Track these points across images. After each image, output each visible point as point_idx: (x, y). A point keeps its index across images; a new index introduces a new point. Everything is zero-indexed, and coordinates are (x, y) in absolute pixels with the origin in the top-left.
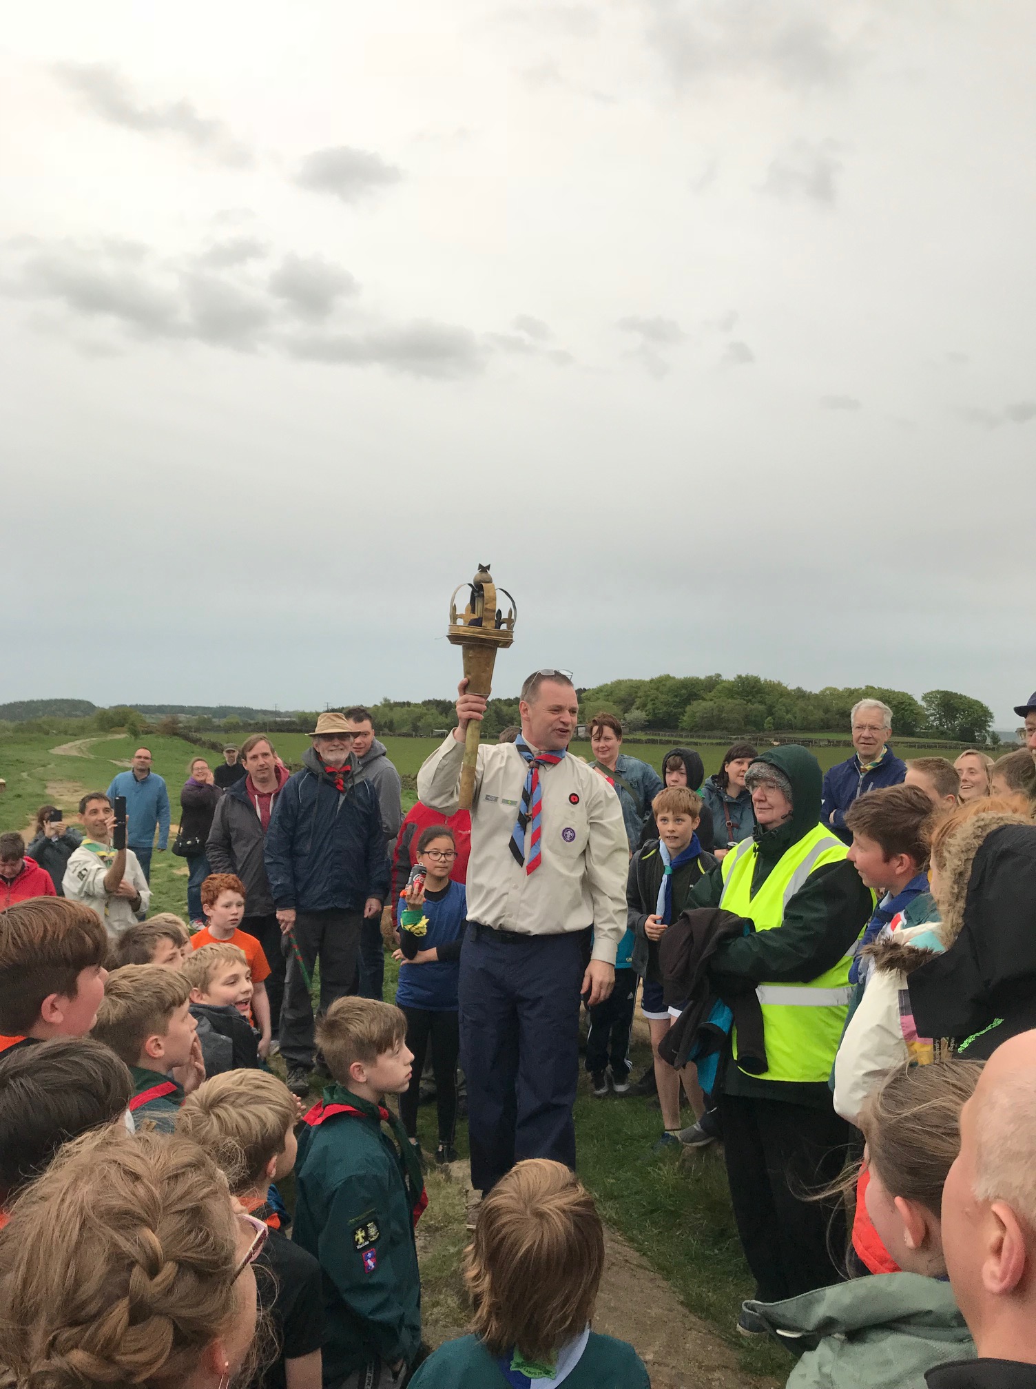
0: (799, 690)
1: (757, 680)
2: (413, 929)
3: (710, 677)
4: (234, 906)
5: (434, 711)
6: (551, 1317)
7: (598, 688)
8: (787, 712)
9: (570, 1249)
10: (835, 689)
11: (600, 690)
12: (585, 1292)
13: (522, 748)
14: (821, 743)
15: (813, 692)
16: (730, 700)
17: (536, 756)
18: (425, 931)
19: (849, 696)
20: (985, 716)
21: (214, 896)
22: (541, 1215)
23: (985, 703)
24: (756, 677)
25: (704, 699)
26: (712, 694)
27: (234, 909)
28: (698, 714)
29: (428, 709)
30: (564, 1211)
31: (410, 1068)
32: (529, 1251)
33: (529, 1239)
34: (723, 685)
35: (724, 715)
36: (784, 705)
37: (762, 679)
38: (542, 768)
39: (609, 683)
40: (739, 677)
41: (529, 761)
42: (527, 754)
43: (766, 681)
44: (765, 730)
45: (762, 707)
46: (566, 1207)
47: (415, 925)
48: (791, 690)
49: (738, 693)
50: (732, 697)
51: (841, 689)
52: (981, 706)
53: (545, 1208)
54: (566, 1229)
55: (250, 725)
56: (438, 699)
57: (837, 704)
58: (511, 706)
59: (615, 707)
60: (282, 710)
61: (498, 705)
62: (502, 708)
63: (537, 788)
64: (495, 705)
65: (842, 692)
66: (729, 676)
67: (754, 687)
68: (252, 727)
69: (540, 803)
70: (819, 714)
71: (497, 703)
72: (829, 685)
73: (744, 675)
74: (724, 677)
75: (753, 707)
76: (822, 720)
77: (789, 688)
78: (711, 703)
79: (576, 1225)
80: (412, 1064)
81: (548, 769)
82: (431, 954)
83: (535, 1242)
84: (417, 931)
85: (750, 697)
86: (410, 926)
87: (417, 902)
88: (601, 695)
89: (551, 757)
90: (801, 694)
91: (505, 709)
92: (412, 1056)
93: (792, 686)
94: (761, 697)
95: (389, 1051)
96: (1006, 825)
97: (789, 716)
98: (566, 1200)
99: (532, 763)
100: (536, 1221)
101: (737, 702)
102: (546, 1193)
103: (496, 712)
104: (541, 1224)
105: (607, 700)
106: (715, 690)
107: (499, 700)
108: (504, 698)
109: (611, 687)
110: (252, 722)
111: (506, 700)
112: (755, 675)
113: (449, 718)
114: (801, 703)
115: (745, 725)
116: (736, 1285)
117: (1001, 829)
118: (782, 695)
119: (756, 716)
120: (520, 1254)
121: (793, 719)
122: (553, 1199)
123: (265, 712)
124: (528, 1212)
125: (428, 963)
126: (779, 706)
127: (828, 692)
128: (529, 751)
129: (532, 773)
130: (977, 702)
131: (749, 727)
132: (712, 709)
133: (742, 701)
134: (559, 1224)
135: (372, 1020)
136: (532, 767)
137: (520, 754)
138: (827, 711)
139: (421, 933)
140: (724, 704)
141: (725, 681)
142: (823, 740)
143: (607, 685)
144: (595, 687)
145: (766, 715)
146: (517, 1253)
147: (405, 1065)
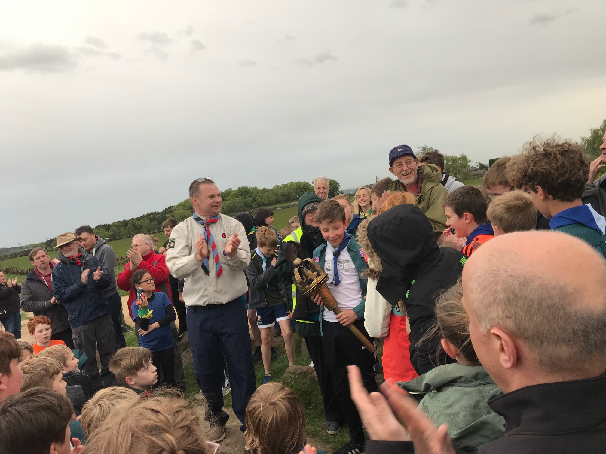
0: (264, 189)
1: (246, 188)
2: (146, 316)
3: (227, 190)
4: (44, 331)
5: (102, 230)
6: (288, 445)
7: (179, 204)
8: (261, 199)
9: (290, 414)
10: (278, 186)
11: (179, 205)
12: (300, 430)
13: (197, 219)
14: (278, 209)
15: (270, 189)
16: (237, 199)
17: (205, 221)
18: (152, 316)
19: (284, 188)
20: (337, 185)
21: (32, 328)
22: (273, 404)
23: (336, 180)
24: (246, 187)
25: (226, 200)
26: (229, 197)
27: (44, 332)
28: (225, 207)
29: (99, 230)
30: (283, 399)
31: (156, 373)
32: (272, 420)
33: (270, 416)
34: (233, 192)
35: (236, 205)
36: (259, 196)
37: (249, 187)
38: (210, 226)
39: (183, 201)
40: (239, 188)
41: (203, 225)
42: (201, 221)
43: (250, 188)
44: (254, 208)
45: (251, 199)
46: (283, 397)
47: (147, 314)
48: (261, 190)
49: (240, 195)
50: (238, 197)
51: (280, 185)
52: (335, 182)
53: (274, 400)
54: (286, 407)
55: (8, 256)
56: (103, 224)
57: (280, 192)
58: (140, 220)
59: (188, 211)
60: (23, 245)
61: (133, 221)
62: (135, 222)
63: (211, 237)
64: (131, 221)
65: (281, 186)
66: (235, 188)
67: (246, 191)
68: (9, 257)
69: (214, 243)
70: (274, 197)
71: (132, 220)
72: (275, 185)
73: (241, 187)
74: (233, 190)
75: (247, 199)
76: (276, 199)
77: (260, 189)
78: (229, 201)
79: (290, 403)
80: (156, 371)
81: (213, 226)
82: (156, 325)
83: (274, 416)
84: (148, 317)
85: (245, 196)
86: (144, 316)
87: (146, 305)
88: (181, 207)
89: (213, 220)
90: (265, 191)
91: (137, 222)
92: (155, 368)
93: (261, 188)
94: (250, 195)
95: (143, 369)
96: (370, 222)
97: (262, 200)
98: (282, 394)
99: (204, 225)
100: (272, 407)
101: (240, 199)
102: (273, 394)
103: (133, 225)
104: (275, 408)
105: (184, 209)
106: (230, 196)
107: (133, 219)
108: (135, 217)
109: (185, 203)
110: (8, 254)
111: (136, 218)
112: (245, 186)
113: (111, 232)
114: (266, 194)
115: (246, 208)
116: (319, 421)
117: (370, 224)
118: (258, 192)
119: (249, 203)
120: (269, 423)
121: (264, 201)
122: (277, 396)
123: (14, 248)
124: (268, 405)
125: (155, 329)
126: (258, 197)
127: (276, 187)
128: (201, 220)
129: (206, 230)
130: (333, 180)
131: (247, 209)
132: (231, 204)
133: (242, 198)
134: (282, 406)
135: (131, 357)
136: (205, 227)
137: (197, 222)
138: (277, 195)
139: (150, 317)
140: (235, 201)
141: (233, 191)
142: (278, 208)
143: (182, 202)
144: (177, 204)
145: (253, 202)
146: (267, 423)
147: (152, 373)
